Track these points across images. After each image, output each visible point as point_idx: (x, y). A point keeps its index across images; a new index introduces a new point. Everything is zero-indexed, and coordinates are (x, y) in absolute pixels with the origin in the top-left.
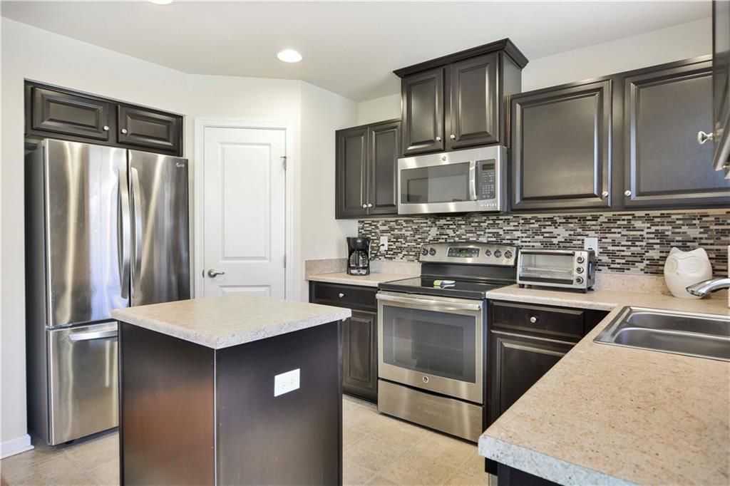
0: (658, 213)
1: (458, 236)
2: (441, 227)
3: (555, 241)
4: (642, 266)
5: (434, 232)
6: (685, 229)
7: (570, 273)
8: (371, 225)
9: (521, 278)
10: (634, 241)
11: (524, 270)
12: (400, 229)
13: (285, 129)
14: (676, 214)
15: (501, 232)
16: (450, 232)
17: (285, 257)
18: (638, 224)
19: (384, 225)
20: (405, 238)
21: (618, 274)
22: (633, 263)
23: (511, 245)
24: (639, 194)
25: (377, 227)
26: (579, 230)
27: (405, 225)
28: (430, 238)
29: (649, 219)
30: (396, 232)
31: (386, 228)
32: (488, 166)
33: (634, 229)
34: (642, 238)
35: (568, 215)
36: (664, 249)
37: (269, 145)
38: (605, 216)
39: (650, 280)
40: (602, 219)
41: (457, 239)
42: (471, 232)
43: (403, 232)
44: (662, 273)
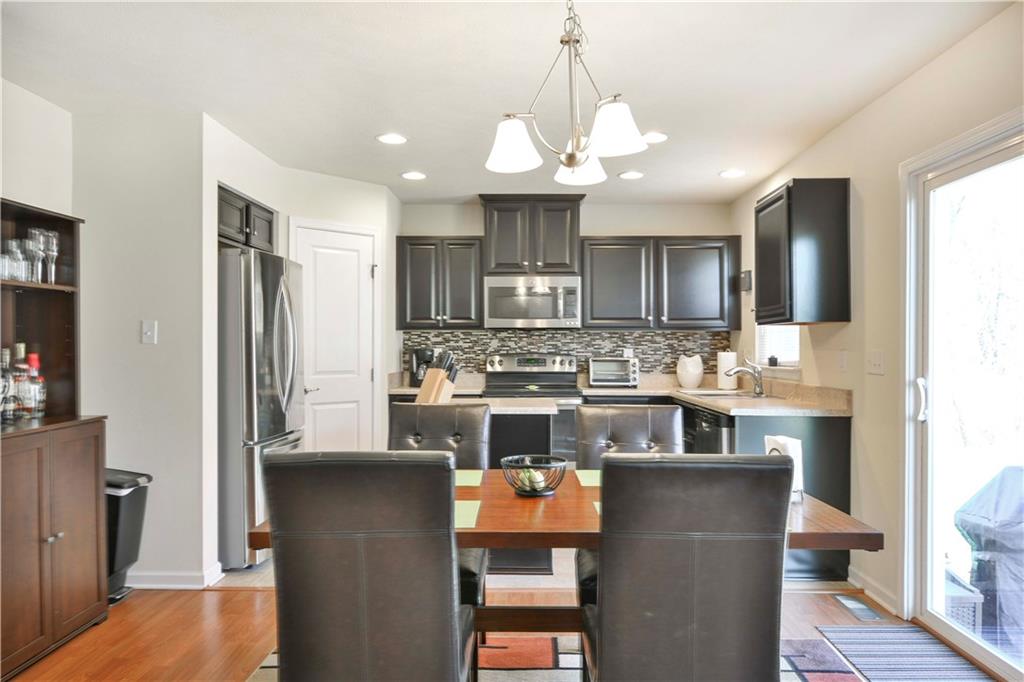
0: (669, 332)
1: (520, 348)
2: (502, 340)
3: (603, 352)
4: (661, 368)
5: (495, 344)
6: (684, 342)
7: (627, 375)
8: (420, 336)
9: (595, 381)
10: (656, 350)
11: (594, 373)
12: (457, 342)
13: (373, 236)
14: (680, 334)
15: (559, 344)
16: (512, 345)
17: (373, 370)
18: (658, 339)
19: (436, 336)
20: (462, 350)
21: (647, 375)
22: (655, 367)
23: (569, 355)
24: (669, 319)
25: (428, 339)
26: (620, 343)
27: (462, 336)
28: (491, 349)
29: (665, 336)
30: (452, 343)
31: (440, 339)
32: (570, 292)
33: (656, 342)
34: (660, 349)
35: (612, 331)
36: (674, 356)
37: (357, 251)
38: (637, 333)
39: (667, 378)
40: (636, 335)
41: (518, 351)
42: (531, 344)
43: (461, 343)
44: (675, 372)
